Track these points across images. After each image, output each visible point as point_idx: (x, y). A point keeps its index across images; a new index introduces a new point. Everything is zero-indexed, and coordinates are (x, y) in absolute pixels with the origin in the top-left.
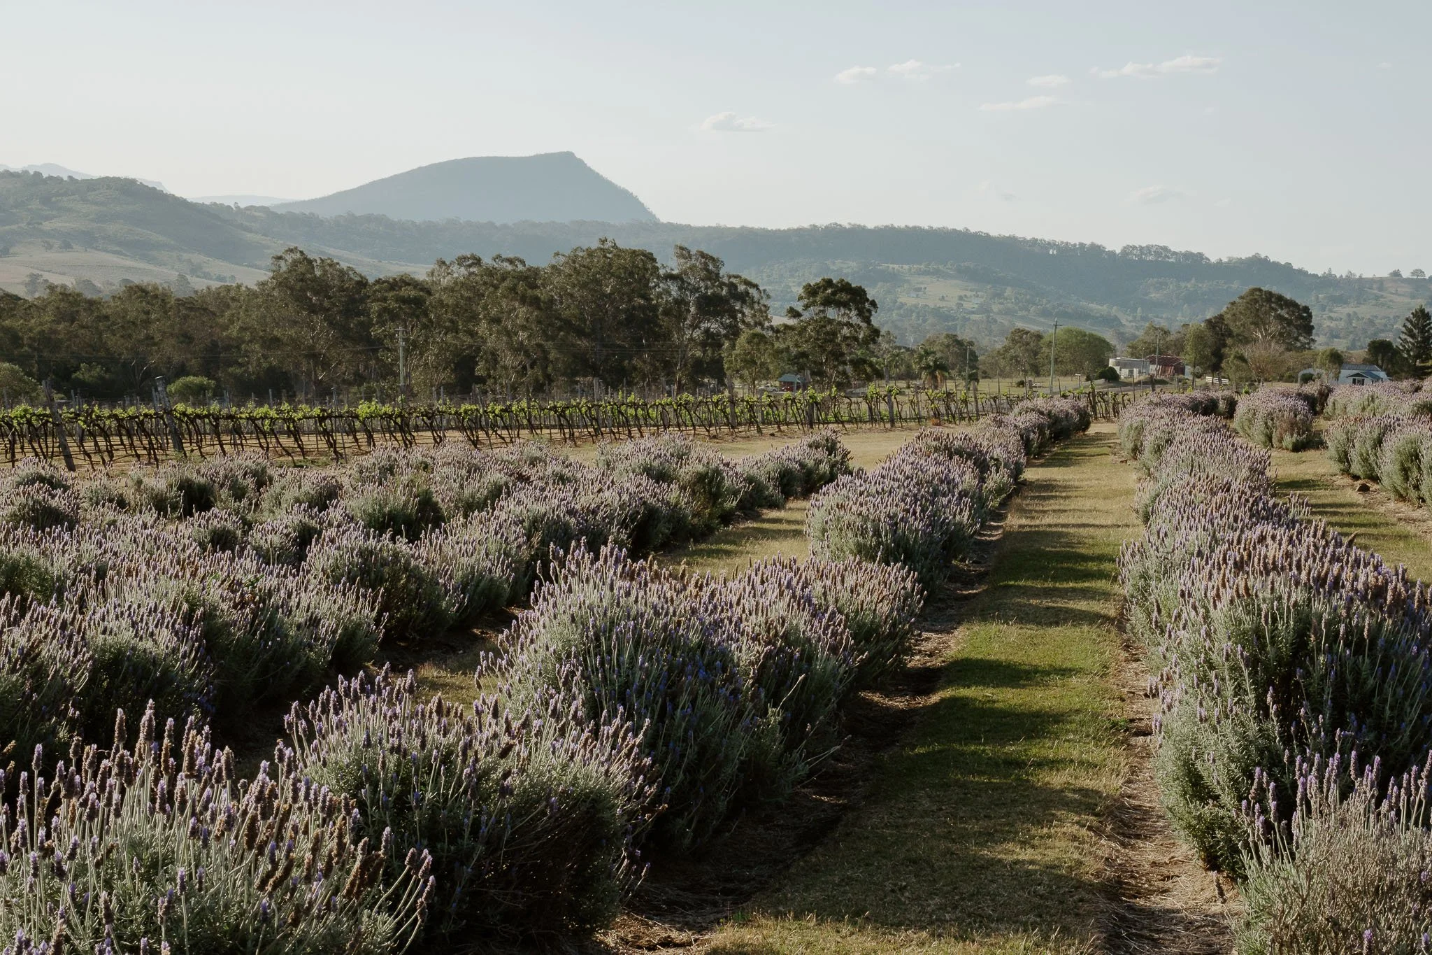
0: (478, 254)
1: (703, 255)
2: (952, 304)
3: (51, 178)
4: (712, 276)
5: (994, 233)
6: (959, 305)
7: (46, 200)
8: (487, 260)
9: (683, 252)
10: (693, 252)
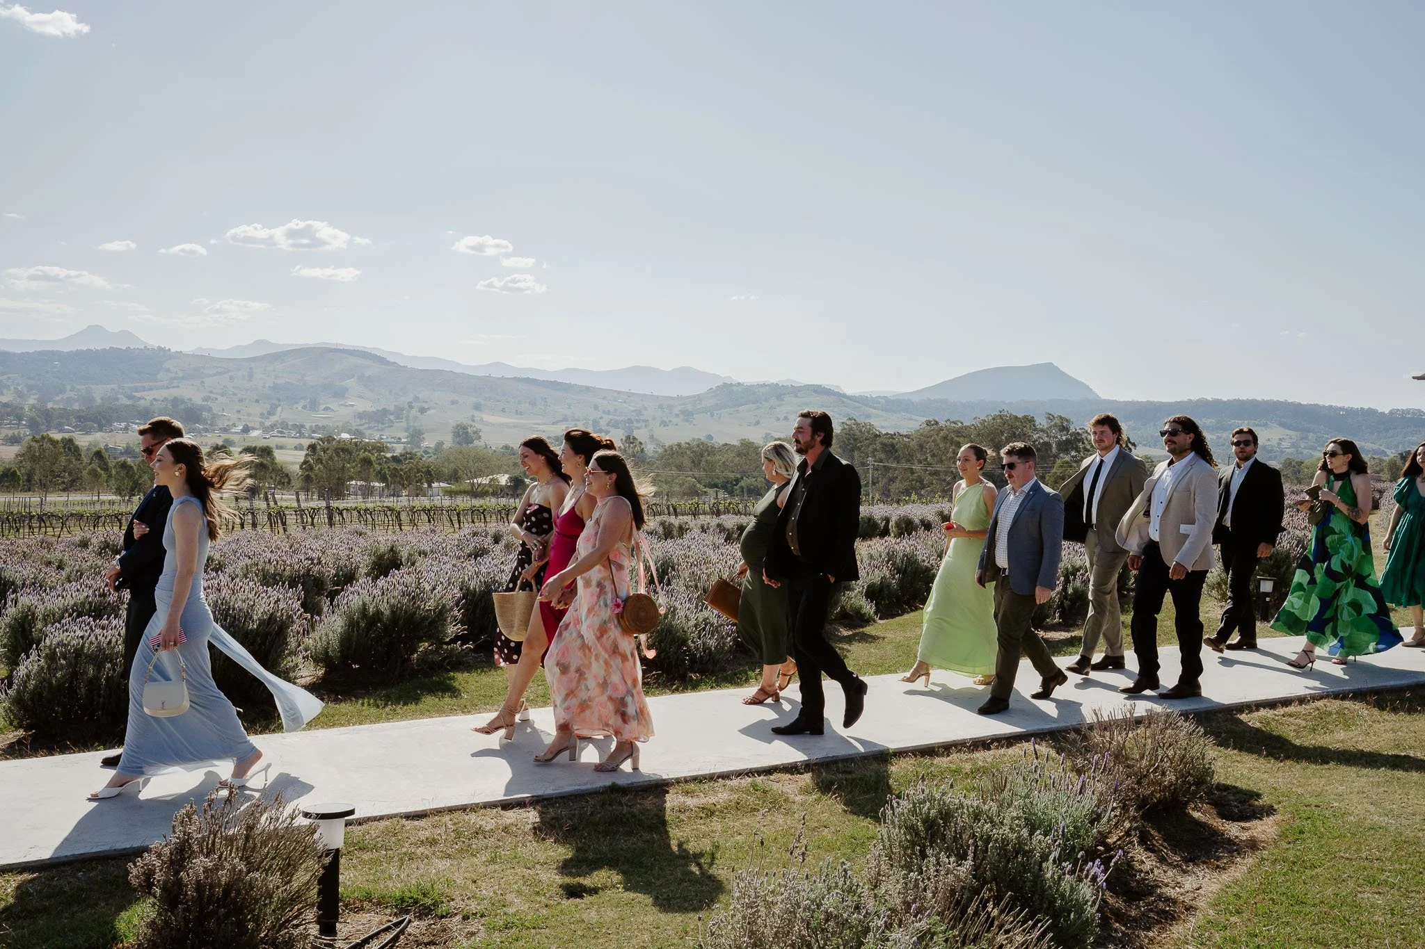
0: (937, 420)
1: (1061, 417)
2: (1274, 443)
3: (783, 386)
4: (1064, 429)
5: (1304, 402)
6: (1279, 444)
7: (780, 397)
8: (942, 423)
9: (1050, 417)
10: (1056, 416)
